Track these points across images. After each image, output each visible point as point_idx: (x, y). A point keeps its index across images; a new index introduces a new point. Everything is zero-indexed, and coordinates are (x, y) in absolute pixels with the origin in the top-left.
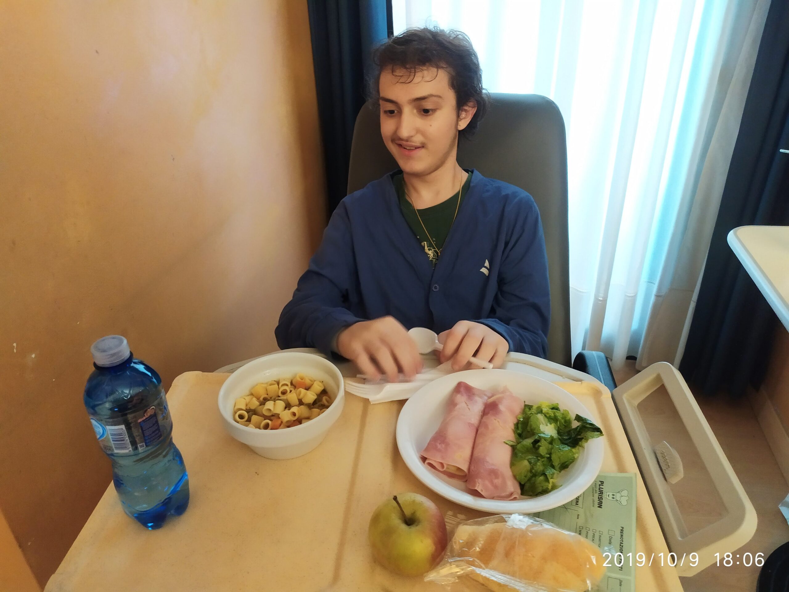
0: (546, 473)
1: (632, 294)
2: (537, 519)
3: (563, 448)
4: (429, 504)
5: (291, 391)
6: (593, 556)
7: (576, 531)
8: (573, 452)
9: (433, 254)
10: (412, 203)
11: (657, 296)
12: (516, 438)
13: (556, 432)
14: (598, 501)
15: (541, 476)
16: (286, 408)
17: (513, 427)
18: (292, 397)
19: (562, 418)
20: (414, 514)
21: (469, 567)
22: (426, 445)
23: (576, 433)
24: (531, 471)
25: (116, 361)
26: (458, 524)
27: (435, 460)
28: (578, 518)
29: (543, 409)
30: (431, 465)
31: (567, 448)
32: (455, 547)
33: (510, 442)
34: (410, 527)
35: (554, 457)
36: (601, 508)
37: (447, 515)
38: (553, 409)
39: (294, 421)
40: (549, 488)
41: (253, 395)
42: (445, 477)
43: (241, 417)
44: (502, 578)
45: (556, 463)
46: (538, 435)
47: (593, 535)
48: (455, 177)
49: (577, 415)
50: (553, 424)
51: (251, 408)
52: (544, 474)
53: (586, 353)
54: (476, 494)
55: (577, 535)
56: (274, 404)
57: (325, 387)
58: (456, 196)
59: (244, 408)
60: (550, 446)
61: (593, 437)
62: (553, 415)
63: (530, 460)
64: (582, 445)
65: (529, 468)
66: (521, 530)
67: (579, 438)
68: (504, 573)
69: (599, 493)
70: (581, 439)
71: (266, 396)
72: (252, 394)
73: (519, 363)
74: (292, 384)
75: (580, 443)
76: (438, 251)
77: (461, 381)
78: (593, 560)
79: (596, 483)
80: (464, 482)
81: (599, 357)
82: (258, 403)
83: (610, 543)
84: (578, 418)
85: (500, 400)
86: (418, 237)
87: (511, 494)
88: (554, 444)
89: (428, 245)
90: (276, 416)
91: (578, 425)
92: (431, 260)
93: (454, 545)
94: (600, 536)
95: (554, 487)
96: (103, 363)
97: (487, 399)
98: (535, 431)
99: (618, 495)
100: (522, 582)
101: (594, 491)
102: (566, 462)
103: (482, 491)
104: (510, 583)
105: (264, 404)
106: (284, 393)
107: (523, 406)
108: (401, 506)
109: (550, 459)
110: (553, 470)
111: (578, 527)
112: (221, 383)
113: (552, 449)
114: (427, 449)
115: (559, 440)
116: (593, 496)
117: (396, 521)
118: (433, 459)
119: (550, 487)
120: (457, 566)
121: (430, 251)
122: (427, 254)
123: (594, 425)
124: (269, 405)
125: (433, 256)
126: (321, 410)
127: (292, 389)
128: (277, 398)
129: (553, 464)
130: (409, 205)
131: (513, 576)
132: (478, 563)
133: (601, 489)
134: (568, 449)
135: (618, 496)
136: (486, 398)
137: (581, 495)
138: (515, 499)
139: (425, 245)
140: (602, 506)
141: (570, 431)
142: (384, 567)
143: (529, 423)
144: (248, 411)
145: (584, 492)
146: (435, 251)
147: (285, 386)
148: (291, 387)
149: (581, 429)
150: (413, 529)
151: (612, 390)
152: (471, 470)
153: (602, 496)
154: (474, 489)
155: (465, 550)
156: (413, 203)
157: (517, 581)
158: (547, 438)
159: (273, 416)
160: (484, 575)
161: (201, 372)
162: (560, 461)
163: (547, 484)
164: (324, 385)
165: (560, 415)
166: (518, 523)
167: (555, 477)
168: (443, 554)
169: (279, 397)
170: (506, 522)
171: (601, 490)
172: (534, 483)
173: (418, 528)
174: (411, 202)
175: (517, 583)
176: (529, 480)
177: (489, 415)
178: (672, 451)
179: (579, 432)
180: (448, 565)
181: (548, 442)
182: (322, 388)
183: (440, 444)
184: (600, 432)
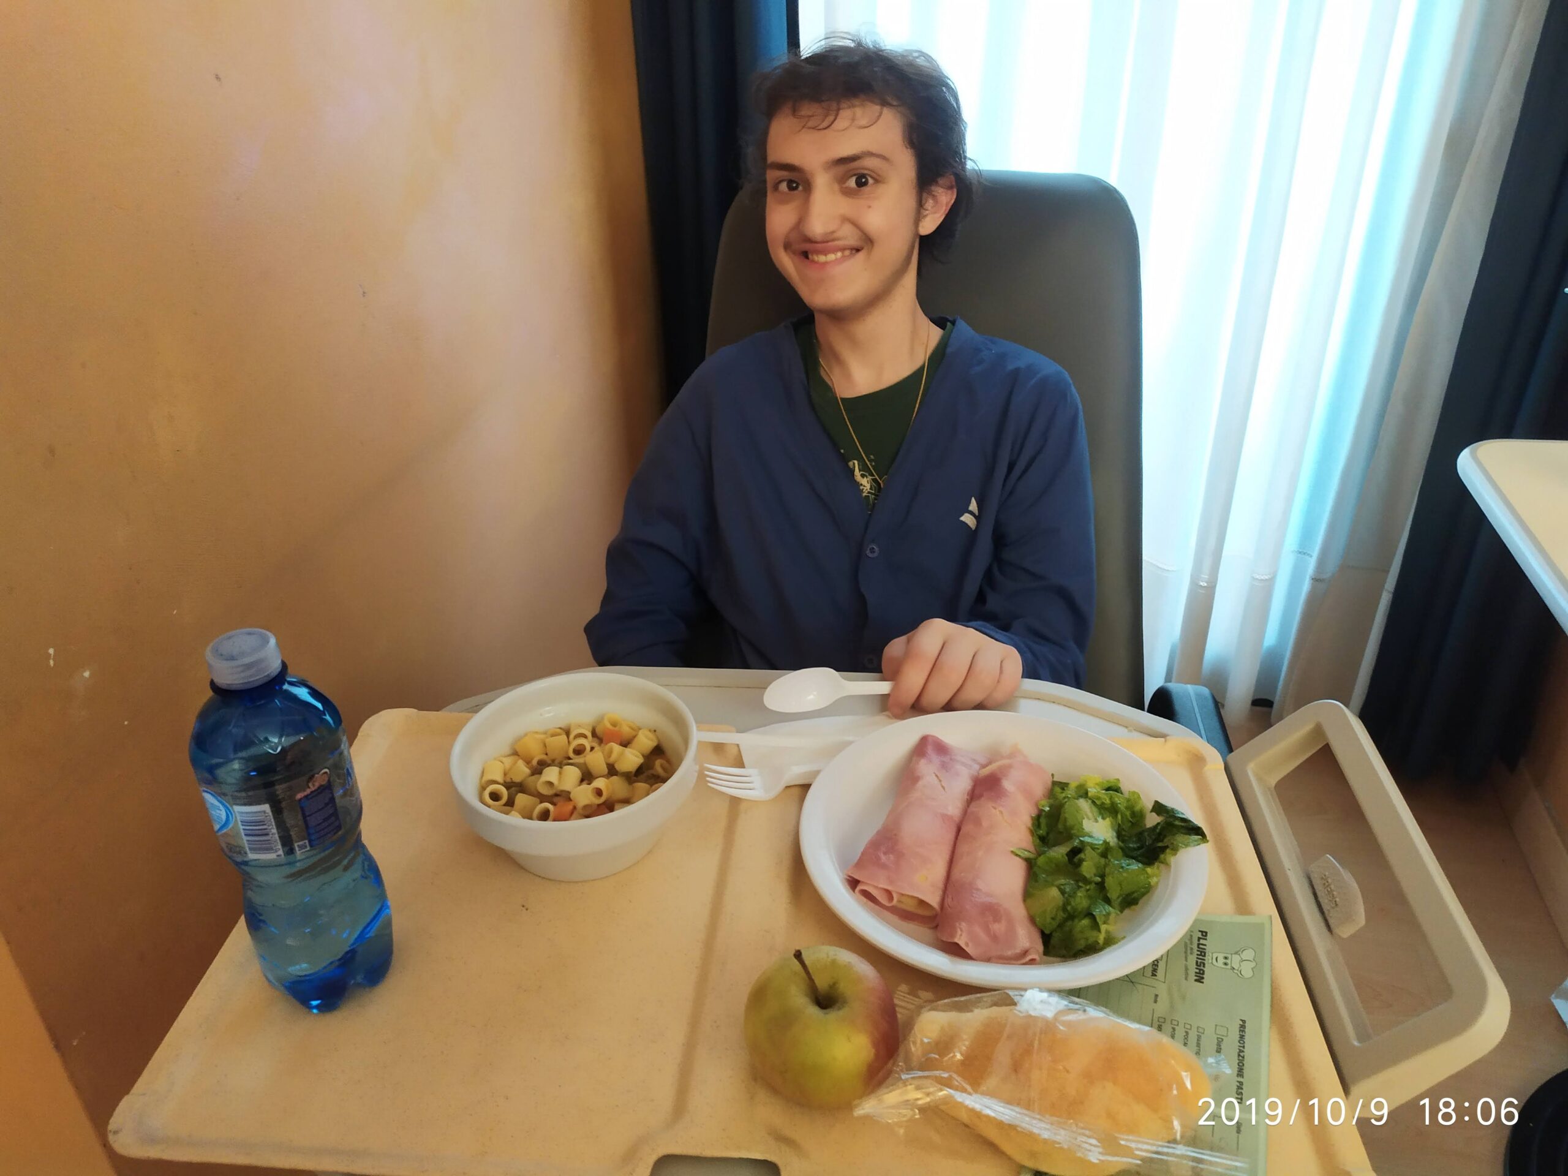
0: (1094, 913)
1: (1266, 575)
2: (1076, 1000)
3: (1128, 866)
4: (863, 968)
5: (592, 749)
6: (1186, 1072)
7: (1152, 1023)
8: (1147, 873)
9: (869, 484)
10: (831, 385)
11: (1316, 580)
12: (1035, 846)
13: (1115, 834)
14: (1197, 968)
15: (1083, 919)
16: (582, 781)
17: (1029, 823)
18: (596, 760)
19: (1127, 808)
20: (833, 986)
21: (941, 1090)
22: (859, 855)
23: (1154, 837)
24: (1064, 909)
25: (256, 677)
26: (919, 1009)
27: (875, 884)
28: (1156, 1002)
29: (1089, 789)
30: (866, 894)
31: (1135, 866)
32: (913, 1049)
33: (1022, 852)
34: (825, 1011)
35: (1109, 881)
36: (1203, 983)
37: (898, 992)
38: (1108, 789)
39: (599, 805)
40: (1099, 942)
41: (519, 756)
42: (894, 919)
43: (495, 796)
44: (1007, 1111)
45: (1114, 893)
46: (1080, 840)
47: (1185, 1034)
48: (914, 333)
49: (1157, 802)
50: (1108, 819)
51: (513, 780)
52: (1090, 915)
53: (1174, 687)
54: (956, 951)
55: (1154, 1031)
56: (560, 773)
57: (659, 741)
58: (917, 375)
59: (500, 779)
60: (1103, 861)
61: (1187, 845)
62: (1108, 801)
63: (1062, 887)
64: (1165, 859)
65: (1061, 903)
66: (1045, 1020)
67: (1159, 847)
68: (1009, 1102)
69: (1198, 955)
70: (1163, 849)
71: (544, 757)
72: (515, 753)
73: (1043, 700)
74: (594, 734)
75: (1162, 856)
76: (880, 482)
77: (928, 733)
78: (1185, 1078)
79: (1192, 934)
80: (930, 928)
81: (1199, 696)
82: (527, 771)
83: (1219, 1051)
84: (1159, 808)
85: (1005, 770)
86: (842, 451)
87: (1025, 953)
88: (1109, 857)
89: (861, 467)
90: (566, 796)
91: (1159, 821)
92: (866, 496)
93: (912, 1045)
94: (1199, 1040)
95: (1110, 942)
96: (228, 682)
97: (980, 769)
98: (1073, 832)
99: (1236, 958)
100: (1046, 1121)
101: (1189, 951)
102: (1133, 893)
103: (967, 945)
104: (1022, 1122)
105: (540, 773)
106: (579, 751)
107: (1050, 783)
108: (811, 971)
109: (1101, 886)
110: (1107, 907)
111: (1155, 1019)
112: (454, 732)
113: (1106, 866)
114: (860, 864)
115: (1120, 850)
116: (1186, 960)
117: (799, 1000)
118: (872, 883)
119: (1101, 938)
120: (918, 1088)
121: (865, 478)
122: (858, 485)
123: (1190, 821)
124: (551, 774)
125: (871, 489)
126: (651, 785)
127: (595, 744)
128: (565, 761)
129: (1108, 895)
130: (828, 389)
131: (1028, 1109)
132: (957, 1081)
133: (1201, 946)
134: (1137, 868)
135: (1235, 961)
136: (977, 767)
137: (1162, 956)
138: (1032, 962)
139: (854, 467)
140: (1203, 978)
141: (1141, 833)
142: (774, 1090)
143: (1062, 815)
144: (508, 785)
145: (1168, 951)
146: (875, 480)
147: (582, 738)
148: (592, 742)
149: (1163, 828)
150: (833, 1015)
151: (1226, 757)
152: (946, 905)
153: (1204, 960)
154: (952, 941)
155: (935, 1058)
156: (833, 384)
157: (1034, 1118)
158: (1099, 845)
159: (556, 795)
160: (970, 1106)
161: (416, 710)
162: (1121, 890)
163: (1095, 933)
164: (657, 738)
165: (1124, 802)
166: (1039, 1007)
167: (1111, 921)
168: (890, 1065)
169: (570, 758)
170: (1015, 1004)
171: (1202, 949)
172: (1071, 931)
173: (841, 1013)
174: (829, 383)
175: (1034, 1122)
176: (1061, 926)
177: (983, 799)
178: (1343, 872)
179: (1160, 834)
180: (900, 1084)
181: (1098, 854)
182: (655, 744)
183: (885, 853)
184: (1201, 836)
